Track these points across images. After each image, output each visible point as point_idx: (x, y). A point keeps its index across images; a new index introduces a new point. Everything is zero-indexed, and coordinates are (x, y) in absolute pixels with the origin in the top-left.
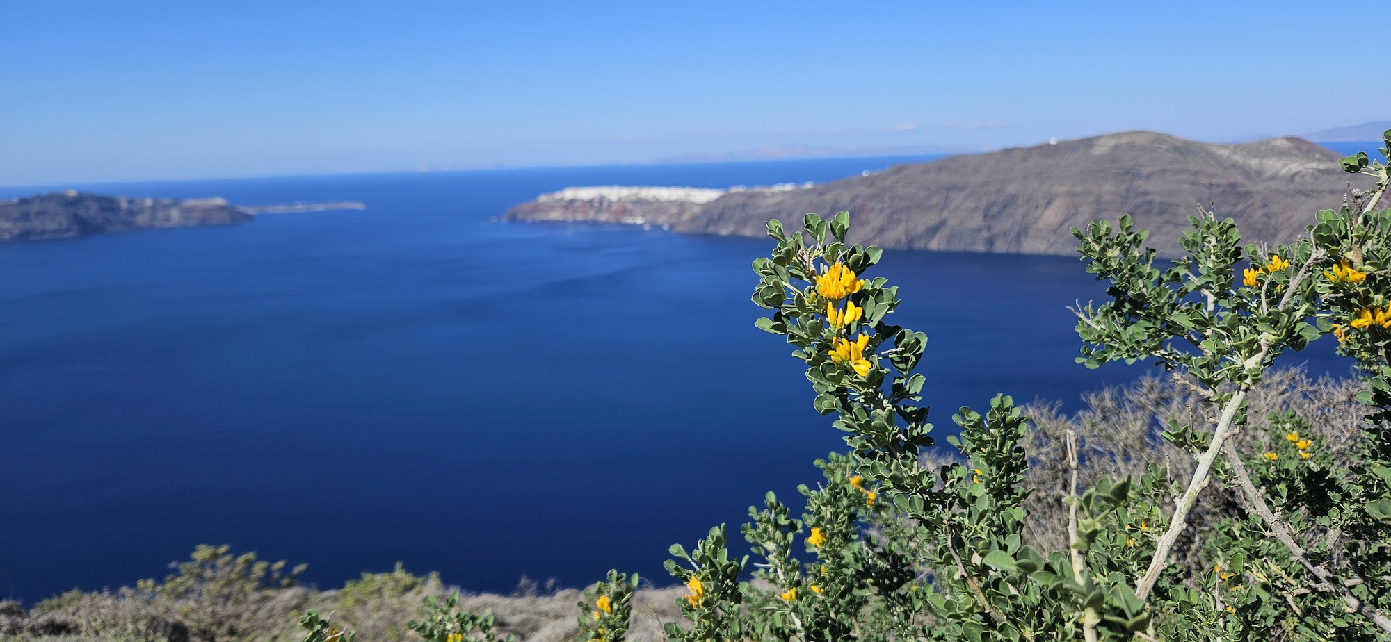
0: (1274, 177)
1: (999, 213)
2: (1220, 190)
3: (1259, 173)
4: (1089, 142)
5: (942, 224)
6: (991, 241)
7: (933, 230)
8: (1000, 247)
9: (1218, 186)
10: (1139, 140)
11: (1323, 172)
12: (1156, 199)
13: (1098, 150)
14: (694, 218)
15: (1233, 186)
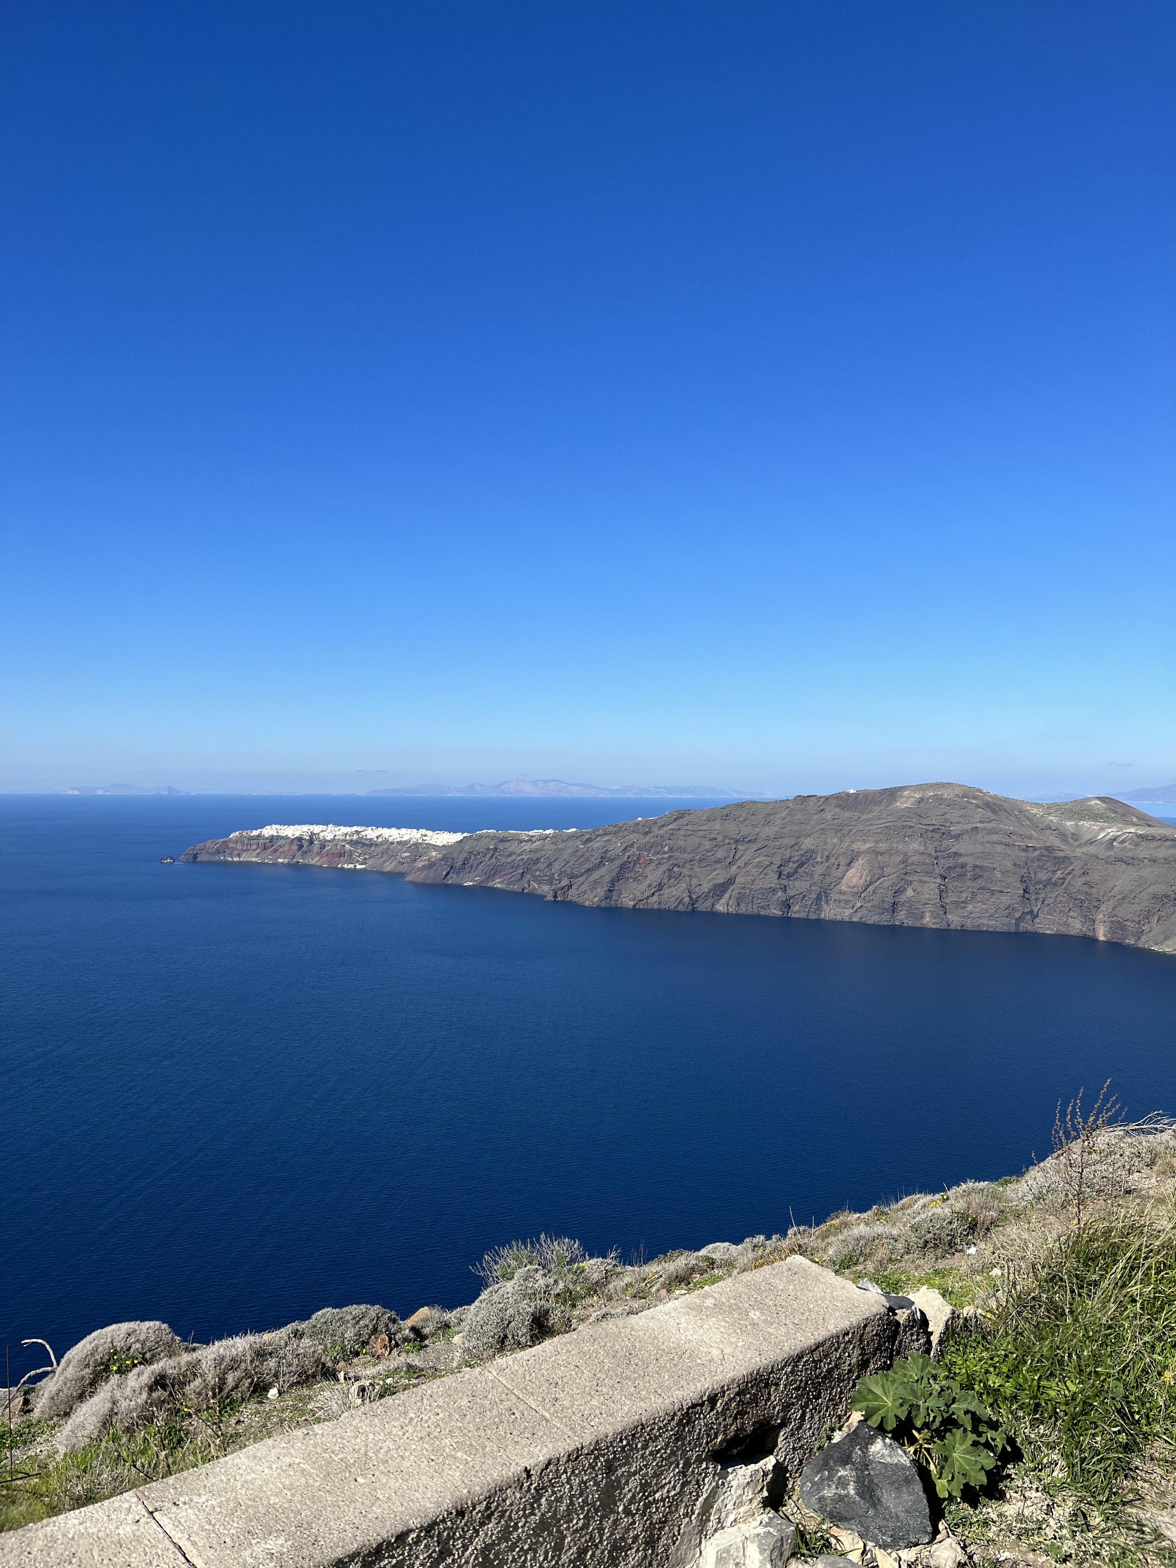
0: (1091, 842)
1: (796, 871)
2: (1037, 853)
3: (1076, 837)
4: (892, 794)
5: (731, 881)
6: (787, 905)
7: (720, 889)
8: (797, 911)
9: (1035, 849)
10: (946, 794)
11: (1142, 837)
12: (970, 861)
13: (902, 804)
14: (431, 865)
15: (1050, 849)
